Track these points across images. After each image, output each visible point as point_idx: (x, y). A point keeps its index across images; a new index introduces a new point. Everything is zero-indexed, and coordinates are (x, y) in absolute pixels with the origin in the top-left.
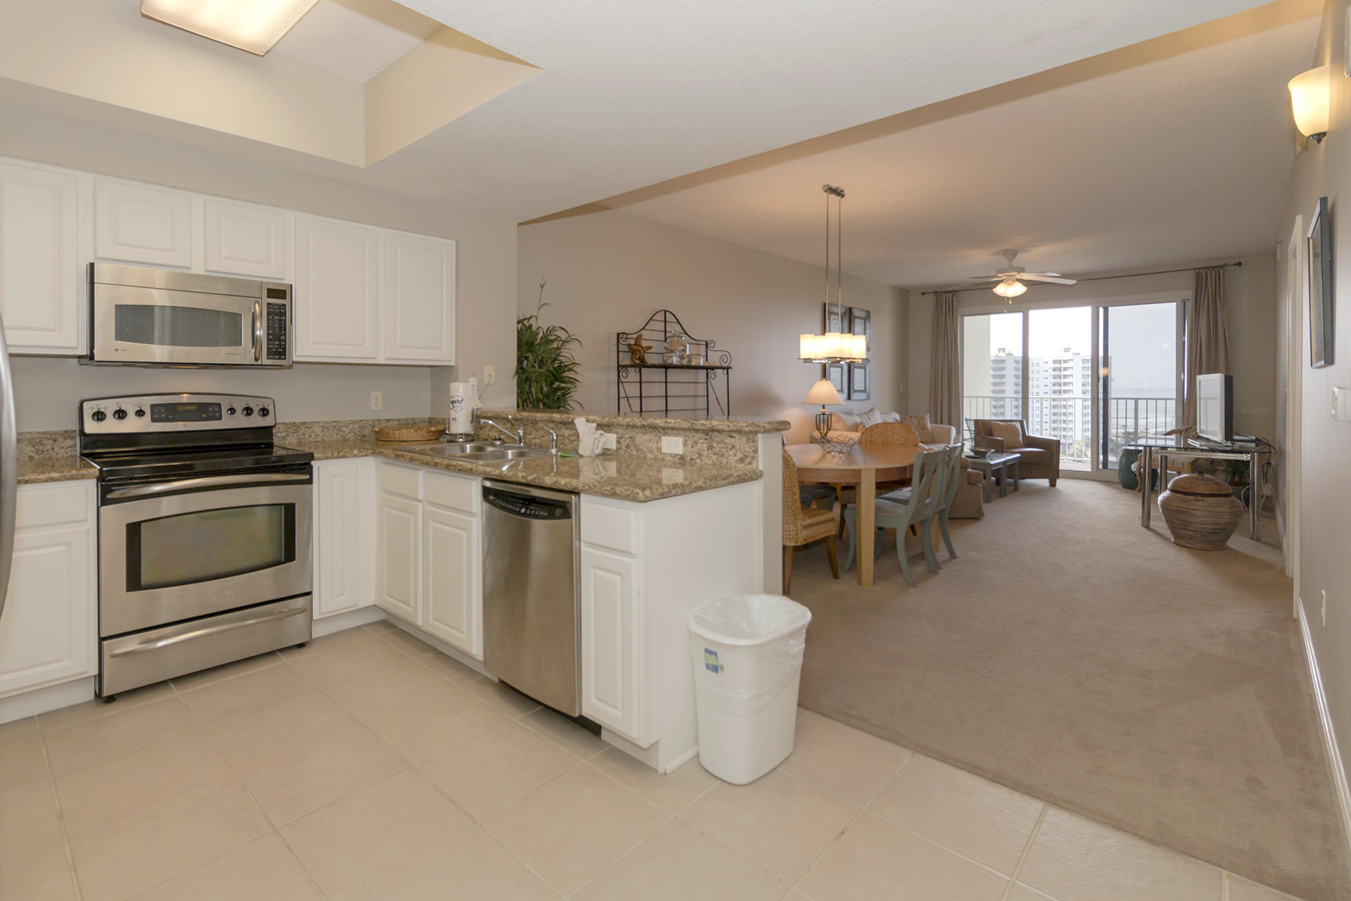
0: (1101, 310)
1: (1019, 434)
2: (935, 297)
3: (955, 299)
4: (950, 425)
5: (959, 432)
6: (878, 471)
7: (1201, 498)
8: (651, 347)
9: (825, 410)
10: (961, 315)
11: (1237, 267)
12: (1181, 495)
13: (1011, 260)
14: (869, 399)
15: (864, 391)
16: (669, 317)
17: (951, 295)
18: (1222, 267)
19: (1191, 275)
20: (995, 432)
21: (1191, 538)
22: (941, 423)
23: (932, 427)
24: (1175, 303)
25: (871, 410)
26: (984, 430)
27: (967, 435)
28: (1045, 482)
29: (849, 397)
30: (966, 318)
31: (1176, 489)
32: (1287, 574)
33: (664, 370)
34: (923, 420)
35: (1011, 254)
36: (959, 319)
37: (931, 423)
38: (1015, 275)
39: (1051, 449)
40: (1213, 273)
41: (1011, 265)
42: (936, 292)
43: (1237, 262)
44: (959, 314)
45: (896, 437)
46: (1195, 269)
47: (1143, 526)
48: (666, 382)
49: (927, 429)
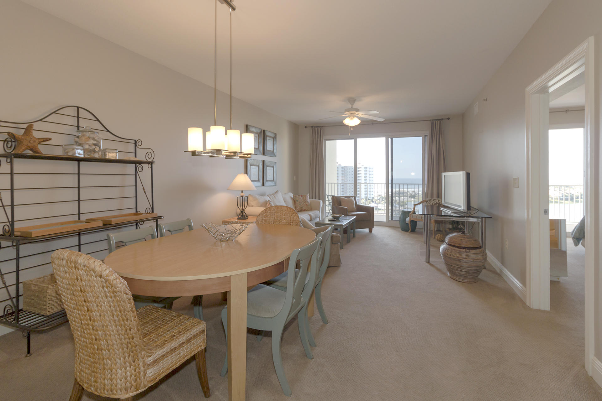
0: (390, 139)
1: (354, 204)
2: (312, 129)
3: (321, 131)
4: (320, 200)
5: (324, 203)
6: (249, 274)
7: (468, 251)
8: (50, 139)
9: (243, 194)
10: (325, 140)
11: (448, 120)
12: (456, 248)
13: (352, 105)
14: (276, 185)
15: (273, 180)
16: (82, 113)
17: (320, 128)
18: (442, 119)
19: (430, 122)
20: (342, 204)
21: (462, 276)
22: (315, 199)
23: (310, 200)
24: (421, 137)
25: (276, 192)
26: (337, 202)
27: (327, 203)
28: (367, 230)
29: (263, 185)
30: (327, 141)
31: (452, 244)
32: (528, 304)
33: (77, 162)
34: (306, 197)
35: (352, 101)
36: (324, 141)
37: (310, 198)
38: (354, 113)
39: (370, 211)
40: (438, 122)
41: (352, 107)
42: (312, 127)
43: (448, 118)
44: (323, 139)
45: (283, 217)
46: (431, 120)
47: (426, 262)
48: (79, 174)
49: (308, 202)
